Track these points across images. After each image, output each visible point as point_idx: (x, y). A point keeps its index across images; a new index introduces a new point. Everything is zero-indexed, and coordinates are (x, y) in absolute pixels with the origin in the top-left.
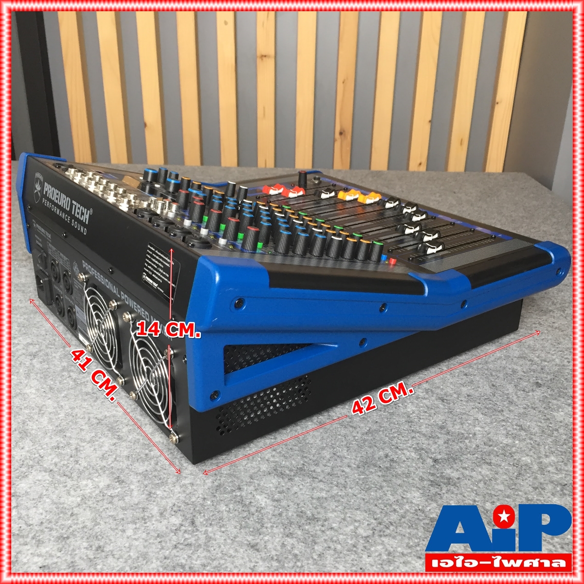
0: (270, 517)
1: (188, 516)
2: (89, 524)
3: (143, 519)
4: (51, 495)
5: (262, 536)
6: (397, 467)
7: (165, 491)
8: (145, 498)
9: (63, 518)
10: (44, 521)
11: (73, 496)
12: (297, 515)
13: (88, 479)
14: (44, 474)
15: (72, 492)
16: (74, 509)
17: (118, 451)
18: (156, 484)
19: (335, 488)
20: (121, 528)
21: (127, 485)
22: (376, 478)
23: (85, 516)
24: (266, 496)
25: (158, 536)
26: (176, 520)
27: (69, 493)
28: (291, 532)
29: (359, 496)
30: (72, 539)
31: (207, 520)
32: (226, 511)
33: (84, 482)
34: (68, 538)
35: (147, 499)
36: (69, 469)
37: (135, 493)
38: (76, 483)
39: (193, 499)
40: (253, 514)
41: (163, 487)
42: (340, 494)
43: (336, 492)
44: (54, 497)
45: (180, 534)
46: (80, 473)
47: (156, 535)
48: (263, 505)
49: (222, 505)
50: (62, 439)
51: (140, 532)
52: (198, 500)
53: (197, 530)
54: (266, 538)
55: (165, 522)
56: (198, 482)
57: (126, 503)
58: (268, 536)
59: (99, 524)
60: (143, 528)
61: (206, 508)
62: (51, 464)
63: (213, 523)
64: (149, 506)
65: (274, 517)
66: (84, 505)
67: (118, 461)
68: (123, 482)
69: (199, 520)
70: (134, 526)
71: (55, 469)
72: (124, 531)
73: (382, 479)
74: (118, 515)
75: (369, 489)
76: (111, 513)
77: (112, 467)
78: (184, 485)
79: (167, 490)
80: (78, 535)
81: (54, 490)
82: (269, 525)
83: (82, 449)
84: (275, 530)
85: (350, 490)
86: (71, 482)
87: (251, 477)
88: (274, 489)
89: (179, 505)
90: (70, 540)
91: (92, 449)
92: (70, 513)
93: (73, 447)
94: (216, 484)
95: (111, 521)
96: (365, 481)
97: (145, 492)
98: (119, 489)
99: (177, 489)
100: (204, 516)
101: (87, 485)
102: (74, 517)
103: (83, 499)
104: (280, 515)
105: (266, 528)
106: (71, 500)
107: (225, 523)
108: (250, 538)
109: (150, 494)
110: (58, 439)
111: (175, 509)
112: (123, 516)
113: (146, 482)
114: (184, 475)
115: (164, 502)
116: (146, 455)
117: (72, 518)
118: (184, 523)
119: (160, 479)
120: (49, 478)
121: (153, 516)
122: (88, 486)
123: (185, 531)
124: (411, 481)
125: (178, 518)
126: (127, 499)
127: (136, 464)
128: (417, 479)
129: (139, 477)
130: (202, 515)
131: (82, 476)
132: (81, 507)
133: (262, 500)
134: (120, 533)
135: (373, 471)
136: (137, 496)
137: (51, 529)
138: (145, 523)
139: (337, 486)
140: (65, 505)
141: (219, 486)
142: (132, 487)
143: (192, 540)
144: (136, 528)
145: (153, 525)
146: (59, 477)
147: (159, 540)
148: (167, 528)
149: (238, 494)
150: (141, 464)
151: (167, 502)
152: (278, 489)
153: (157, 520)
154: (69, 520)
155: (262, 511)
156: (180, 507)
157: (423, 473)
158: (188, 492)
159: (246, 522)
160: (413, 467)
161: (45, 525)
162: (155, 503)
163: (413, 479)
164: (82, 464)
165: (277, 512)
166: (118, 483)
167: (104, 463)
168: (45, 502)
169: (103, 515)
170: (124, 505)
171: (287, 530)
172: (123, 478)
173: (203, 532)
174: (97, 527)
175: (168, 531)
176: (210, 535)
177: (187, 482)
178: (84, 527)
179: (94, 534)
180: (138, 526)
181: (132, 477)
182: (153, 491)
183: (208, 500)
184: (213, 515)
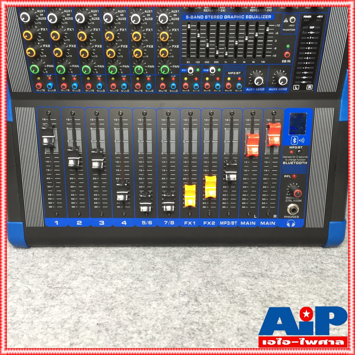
0: (249, 297)
1: (192, 297)
2: (125, 303)
3: (162, 299)
4: (95, 287)
5: (247, 307)
6: (326, 272)
7: (171, 285)
9: (106, 299)
11: (110, 288)
12: (268, 296)
13: (118, 279)
14: (88, 277)
15: (109, 286)
16: (113, 294)
17: (134, 266)
20: (147, 303)
21: (145, 282)
22: (315, 278)
23: (121, 298)
24: (242, 287)
25: (175, 308)
26: (185, 299)
27: (106, 286)
28: (266, 305)
29: (306, 286)
30: (115, 309)
31: (205, 299)
32: (217, 294)
33: (116, 281)
34: (112, 309)
36: (103, 275)
37: (152, 286)
38: (110, 281)
39: (193, 289)
40: (237, 296)
41: (170, 283)
42: (293, 285)
43: (290, 285)
44: (97, 289)
45: (190, 306)
47: (173, 307)
48: (242, 292)
49: (214, 291)
50: (95, 261)
51: (161, 305)
52: (196, 289)
53: (201, 304)
54: (251, 308)
55: (177, 300)
56: (193, 280)
57: (147, 291)
60: (163, 304)
61: (203, 293)
62: (91, 273)
63: (211, 300)
64: (163, 292)
65: (252, 297)
66: (119, 293)
67: (135, 270)
69: (200, 299)
71: (95, 275)
72: (150, 305)
73: (319, 278)
74: (143, 296)
75: (312, 283)
76: (139, 296)
77: (132, 274)
78: (184, 282)
79: (172, 284)
80: (119, 307)
81: (96, 285)
83: (109, 265)
84: (256, 304)
85: (299, 284)
86: (106, 281)
88: (246, 284)
90: (114, 310)
91: (116, 265)
92: (110, 296)
93: (103, 264)
94: (205, 281)
95: (140, 300)
96: (307, 279)
97: (158, 285)
99: (180, 284)
101: (118, 283)
102: (113, 298)
103: (117, 290)
104: (256, 296)
105: (249, 303)
106: (109, 290)
107: (219, 301)
108: (240, 308)
109: (162, 286)
110: (92, 261)
111: (182, 293)
112: (147, 298)
113: (157, 281)
114: (182, 277)
115: (173, 290)
116: (153, 267)
118: (190, 300)
119: (166, 279)
120: (91, 279)
121: (168, 297)
123: (193, 305)
125: (185, 298)
126: (147, 289)
127: (148, 272)
129: (152, 278)
130: (202, 296)
131: (113, 278)
132: (117, 293)
133: (240, 289)
134: (148, 306)
135: (311, 274)
137: (99, 305)
138: (164, 301)
139: (289, 282)
140: (106, 293)
141: (208, 282)
142: (148, 283)
143: (200, 309)
144: (158, 303)
145: (169, 301)
146: (98, 279)
147: (176, 309)
148: (179, 303)
149: (223, 286)
150: (151, 272)
152: (249, 284)
153: (171, 299)
154: (110, 300)
155: (243, 295)
156: (185, 293)
158: (187, 285)
159: (233, 300)
161: (94, 302)
162: (166, 291)
164: (112, 272)
165: (253, 295)
166: (138, 282)
167: (126, 272)
168: (91, 291)
169: (133, 297)
171: (263, 304)
172: (141, 279)
173: (206, 305)
174: (131, 303)
175: (181, 305)
176: (210, 306)
177: (185, 280)
178: (122, 303)
179: (130, 307)
180: (159, 302)
181: (147, 278)
182: (164, 285)
183: (202, 289)
184: (209, 297)
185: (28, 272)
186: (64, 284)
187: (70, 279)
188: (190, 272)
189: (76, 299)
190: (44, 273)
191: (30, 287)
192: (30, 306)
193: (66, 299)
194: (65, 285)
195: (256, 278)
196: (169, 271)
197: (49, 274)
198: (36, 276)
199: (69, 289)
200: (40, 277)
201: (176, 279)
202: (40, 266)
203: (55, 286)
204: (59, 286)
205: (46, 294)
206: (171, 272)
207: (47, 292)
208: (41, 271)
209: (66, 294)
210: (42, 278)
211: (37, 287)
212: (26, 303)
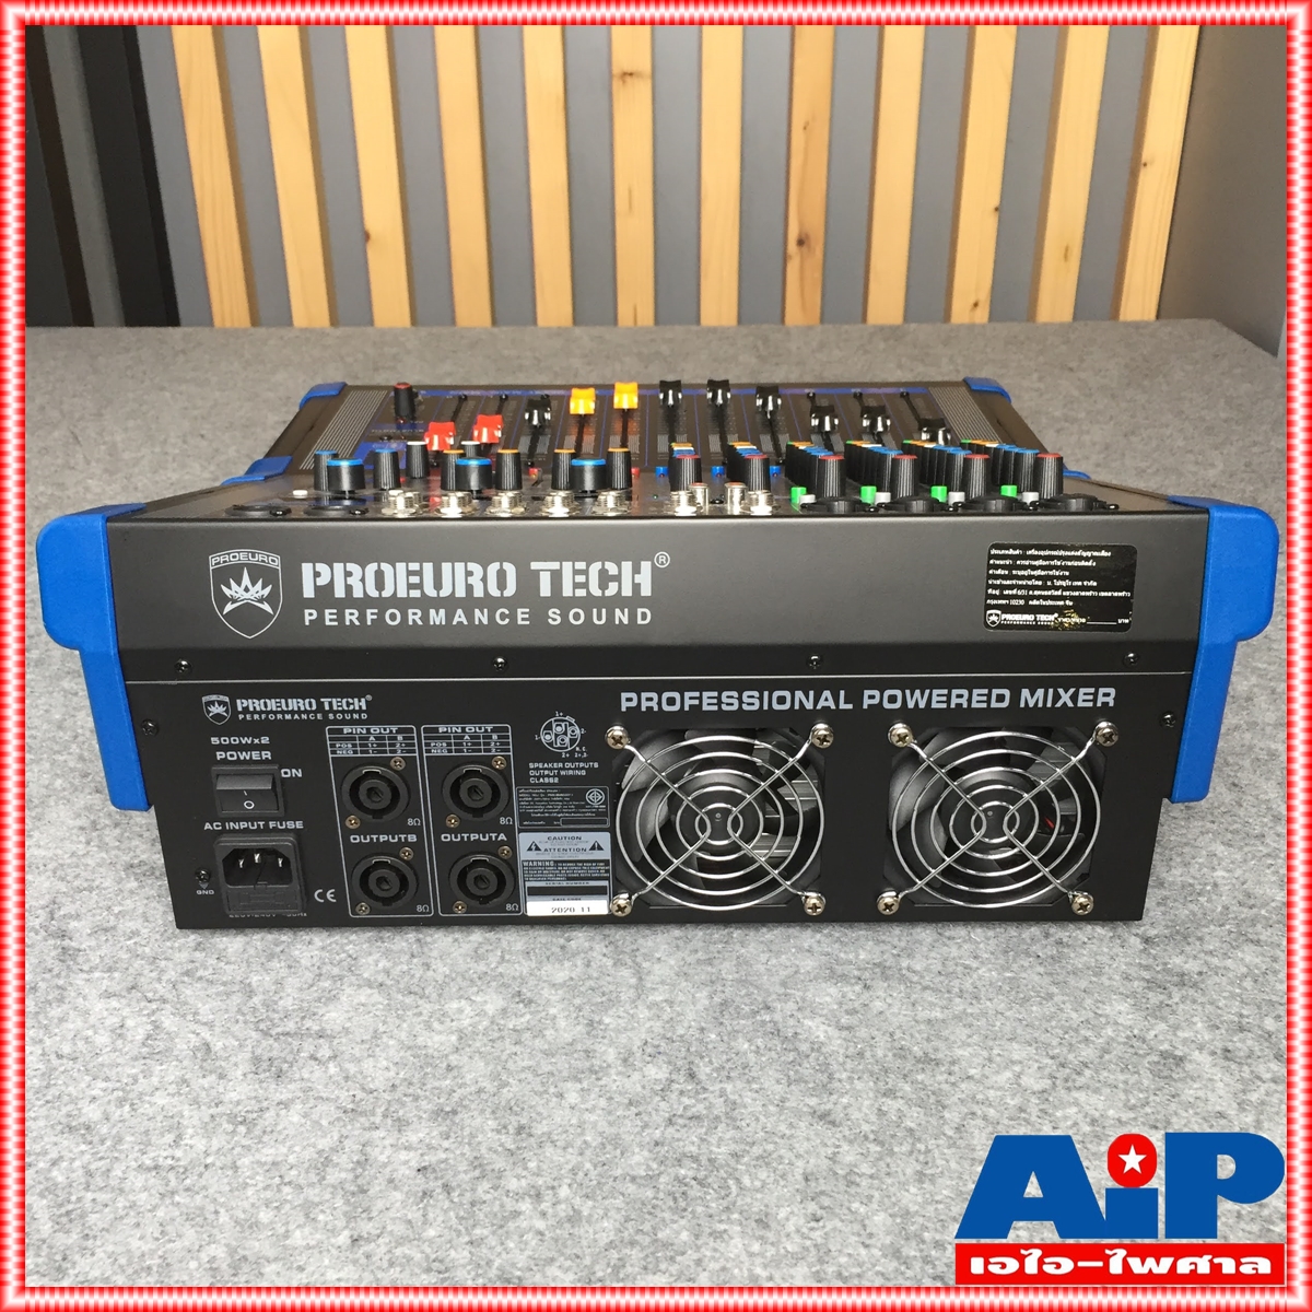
0: (841, 1060)
1: (680, 1063)
2: (490, 1087)
3: (592, 1071)
4: (396, 1031)
5: (835, 1097)
6: (1072, 955)
7: (619, 1017)
8: (584, 1031)
9: (434, 1076)
10: (397, 1082)
11: (440, 1033)
12: (894, 1055)
13: (461, 997)
14: (369, 991)
15: (436, 1025)
16: (451, 1057)
18: (597, 1004)
19: (958, 1000)
20: (552, 1090)
21: (541, 1008)
22: (1037, 978)
23: (476, 1071)
24: (823, 1019)
25: (631, 1104)
26: (657, 1072)
27: (429, 1027)
28: (890, 1086)
29: (1008, 1014)
30: (463, 1115)
31: (717, 1070)
32: (751, 1051)
33: (455, 1005)
34: (454, 1112)
35: (588, 1033)
36: (415, 980)
37: (562, 1023)
38: (437, 1007)
39: (681, 1031)
40: (808, 1056)
41: (614, 1010)
42: (969, 1011)
43: (961, 1008)
44: (403, 1036)
45: (674, 1096)
46: (442, 987)
47: (627, 1101)
48: (822, 1038)
49: (740, 1040)
51: (593, 1096)
52: (691, 1031)
53: (705, 1089)
54: (845, 1100)
55: (636, 1076)
56: (681, 997)
57: (550, 1043)
58: (847, 1097)
59: (507, 1084)
60: (597, 1089)
61: (710, 1046)
62: (378, 972)
63: (732, 1074)
64: (597, 1047)
65: (848, 1060)
66: (468, 1049)
67: (508, 961)
68: (531, 1001)
69: (703, 1070)
70: (579, 1086)
71: (389, 982)
72: (561, 1096)
73: (1047, 979)
74: (538, 1064)
75: (1026, 1000)
76: (526, 1063)
77: (501, 975)
78: (656, 1004)
79: (622, 1014)
80: (473, 1107)
81: (398, 1022)
82: (844, 1076)
84: (859, 1085)
85: (988, 1003)
86: (428, 1006)
87: (784, 984)
88: (835, 1007)
89: (657, 1043)
90: (460, 1116)
92: (444, 1065)
94: (717, 999)
95: (530, 1076)
96: (1014, 983)
97: (581, 1019)
98: (528, 1017)
100: (711, 1062)
101: (460, 1011)
102: (455, 1073)
103: (461, 1038)
104: (861, 1054)
105: (840, 1081)
106: (439, 1040)
107: (755, 1075)
108: (813, 1101)
109: (591, 1023)
111: (649, 1050)
112: (550, 1068)
113: (577, 1001)
114: (649, 985)
115: (623, 1039)
116: (563, 947)
117: (450, 1076)
118: (674, 1077)
119: (604, 994)
120: (381, 999)
121: (609, 1066)
122: (463, 1012)
123: (682, 1093)
124: (1107, 983)
125: (660, 1068)
126: (549, 1033)
127: (548, 968)
128: (1118, 978)
129: (560, 992)
130: (707, 1060)
131: (446, 995)
132: (462, 1052)
133: (818, 1029)
134: (554, 1099)
135: (1026, 964)
136: (566, 1029)
137: (416, 1098)
138: (598, 1079)
139: (961, 997)
140: (430, 1051)
141: (725, 1004)
142: (553, 1011)
143: (700, 1108)
144: (582, 1090)
145: (614, 1081)
146: (400, 997)
147: (634, 1110)
148: (644, 1087)
149: (767, 1018)
150: (557, 966)
151: (630, 1038)
152: (845, 1007)
153: (619, 1073)
154: (445, 1078)
155: (824, 1050)
156: (658, 1046)
157: (1126, 964)
158: (665, 1017)
159: (797, 1072)
160: (1103, 954)
161: (402, 1089)
162: (606, 1041)
163: (1110, 979)
164: (440, 970)
165: (851, 1051)
166: (521, 1005)
167: (482, 967)
168: (388, 1046)
169: (510, 1065)
170: (546, 1047)
171: (881, 1084)
172: (529, 994)
173: (718, 1093)
174: (505, 1090)
175: (647, 1092)
176: (732, 1097)
177: (658, 998)
178: (480, 1091)
179: (503, 1103)
180: (585, 1085)
181: (546, 993)
182: (597, 1019)
183: (709, 1031)
184: (728, 1060)
185: (187, 973)
186: (303, 1018)
187: (319, 1000)
188: (672, 962)
189: (347, 1078)
190: (239, 978)
191: (206, 1034)
192: (217, 1105)
193: (314, 1074)
194: (308, 1023)
195: (866, 987)
196: (610, 963)
197: (254, 979)
198: (212, 990)
199: (321, 1040)
200: (228, 994)
201: (632, 993)
202: (222, 946)
203: (279, 1030)
204: (291, 1026)
205: (256, 1060)
206: (615, 964)
207: (259, 1051)
208: (226, 967)
209: (316, 1059)
210: (234, 997)
211: (227, 1032)
212: (204, 1094)
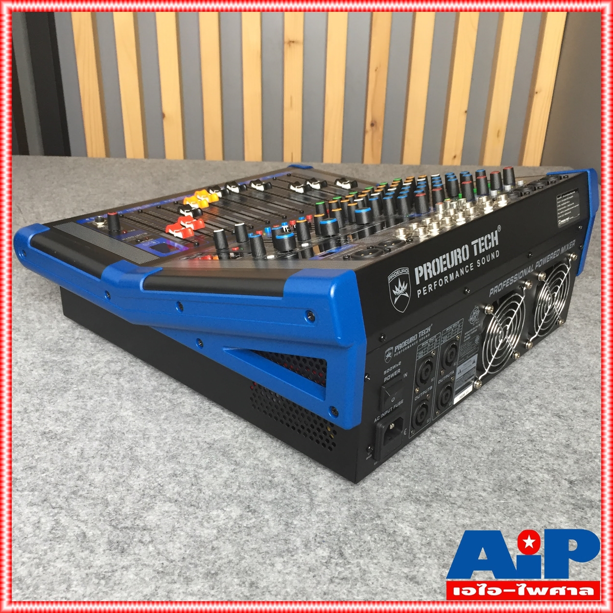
0: (419, 547)
1: (335, 547)
2: (235, 559)
3: (288, 551)
4: (184, 527)
5: (417, 567)
6: (534, 490)
7: (302, 521)
8: (283, 528)
9: (205, 553)
10: (186, 556)
11: (208, 528)
12: (447, 544)
13: (218, 508)
14: (170, 504)
15: (205, 524)
16: (214, 542)
17: (240, 479)
18: (290, 513)
19: (477, 514)
20: (268, 562)
21: (260, 515)
22: (517, 502)
23: (227, 550)
24: (408, 523)
25: (310, 570)
26: (323, 552)
27: (202, 525)
29: (504, 522)
30: (221, 576)
31: (354, 551)
32: (372, 541)
33: (215, 513)
34: (217, 574)
35: (286, 530)
36: (194, 499)
37: (272, 524)
38: (206, 514)
39: (334, 529)
40: (402, 544)
41: (299, 517)
42: (484, 520)
43: (480, 518)
44: (188, 529)
45: (333, 566)
46: (208, 503)
47: (308, 569)
48: (408, 534)
49: (366, 534)
50: (177, 466)
51: (290, 565)
52: (339, 529)
53: (349, 563)
54: (422, 570)
55: (312, 554)
56: (333, 510)
57: (266, 535)
58: (424, 568)
59: (244, 558)
60: (292, 562)
61: (350, 538)
62: (175, 494)
63: (363, 554)
64: (290, 538)
65: (423, 547)
66: (223, 538)
67: (242, 489)
68: (255, 511)
69: (348, 552)
70: (282, 560)
71: (180, 499)
72: (273, 565)
73: (522, 504)
74: (260, 547)
75: (512, 514)
76: (253, 546)
77: (239, 496)
78: (320, 514)
79: (303, 519)
80: (226, 571)
81: (185, 522)
82: (421, 556)
83: (200, 476)
84: (429, 561)
85: (493, 516)
86: (201, 513)
87: (386, 504)
88: (414, 517)
89: (322, 535)
90: (219, 576)
91: (212, 476)
92: (210, 547)
93: (191, 474)
94: (352, 512)
95: (256, 555)
96: (506, 506)
97: (281, 522)
98: (254, 520)
100: (351, 547)
101: (218, 516)
102: (216, 551)
103: (219, 532)
104: (429, 544)
105: (419, 559)
106: (208, 532)
107: (375, 554)
108: (406, 570)
109: (287, 524)
110: (173, 466)
111: (318, 540)
112: (266, 549)
113: (279, 511)
114: (317, 503)
115: (304, 533)
116: (270, 481)
117: (214, 553)
118: (332, 555)
119: (293, 508)
120: (176, 509)
121: (297, 548)
122: (220, 517)
123: (337, 564)
124: (553, 505)
125: (324, 550)
126: (265, 529)
127: (263, 492)
128: (558, 502)
129: (270, 506)
130: (349, 545)
131: (210, 507)
132: (220, 539)
133: (406, 529)
134: (269, 567)
135: (511, 495)
136: (274, 527)
137: (196, 566)
138: (292, 556)
139: (479, 512)
140: (203, 539)
141: (356, 514)
142: (266, 517)
143: (347, 574)
144: (284, 562)
145: (300, 557)
146: (186, 508)
147: (312, 574)
148: (316, 561)
149: (379, 522)
150: (268, 491)
151: (308, 533)
152: (419, 517)
153: (303, 553)
154: (211, 554)
155: (410, 541)
156: (323, 538)
157: (562, 495)
158: (326, 521)
159: (396, 553)
160: (549, 489)
161: (188, 560)
162: (295, 534)
163: (554, 503)
164: (207, 493)
165: (424, 542)
166: (250, 513)
167: (228, 492)
168: (180, 536)
169: (245, 548)
170: (264, 537)
171: (441, 560)
172: (254, 507)
173: (355, 565)
174: (243, 562)
175: (318, 564)
176: (363, 567)
177: (322, 510)
178: (230, 562)
179: (242, 569)
180: (285, 559)
181: (263, 506)
182: (290, 521)
183: (350, 530)
184: (360, 546)
185: (74, 493)
186: (135, 519)
187: (143, 509)
188: (328, 490)
189: (159, 553)
190: (101, 496)
191: (83, 527)
192: (89, 568)
193: (141, 550)
194: (138, 522)
195: (429, 506)
196: (296, 490)
197: (109, 497)
198: (87, 503)
199: (145, 532)
200: (95, 505)
201: (308, 507)
202: (92, 478)
203: (123, 525)
204: (128, 523)
205: (110, 542)
206: (298, 491)
207: (111, 538)
208: (94, 490)
209: (142, 542)
210: (98, 507)
211: (95, 526)
212: (82, 561)
